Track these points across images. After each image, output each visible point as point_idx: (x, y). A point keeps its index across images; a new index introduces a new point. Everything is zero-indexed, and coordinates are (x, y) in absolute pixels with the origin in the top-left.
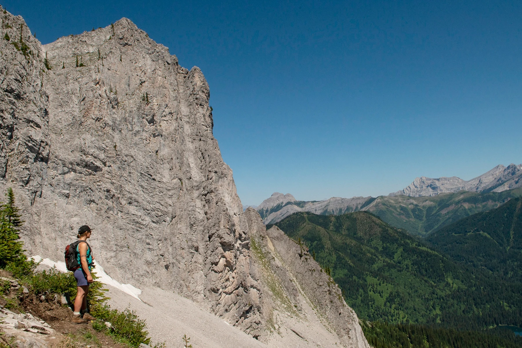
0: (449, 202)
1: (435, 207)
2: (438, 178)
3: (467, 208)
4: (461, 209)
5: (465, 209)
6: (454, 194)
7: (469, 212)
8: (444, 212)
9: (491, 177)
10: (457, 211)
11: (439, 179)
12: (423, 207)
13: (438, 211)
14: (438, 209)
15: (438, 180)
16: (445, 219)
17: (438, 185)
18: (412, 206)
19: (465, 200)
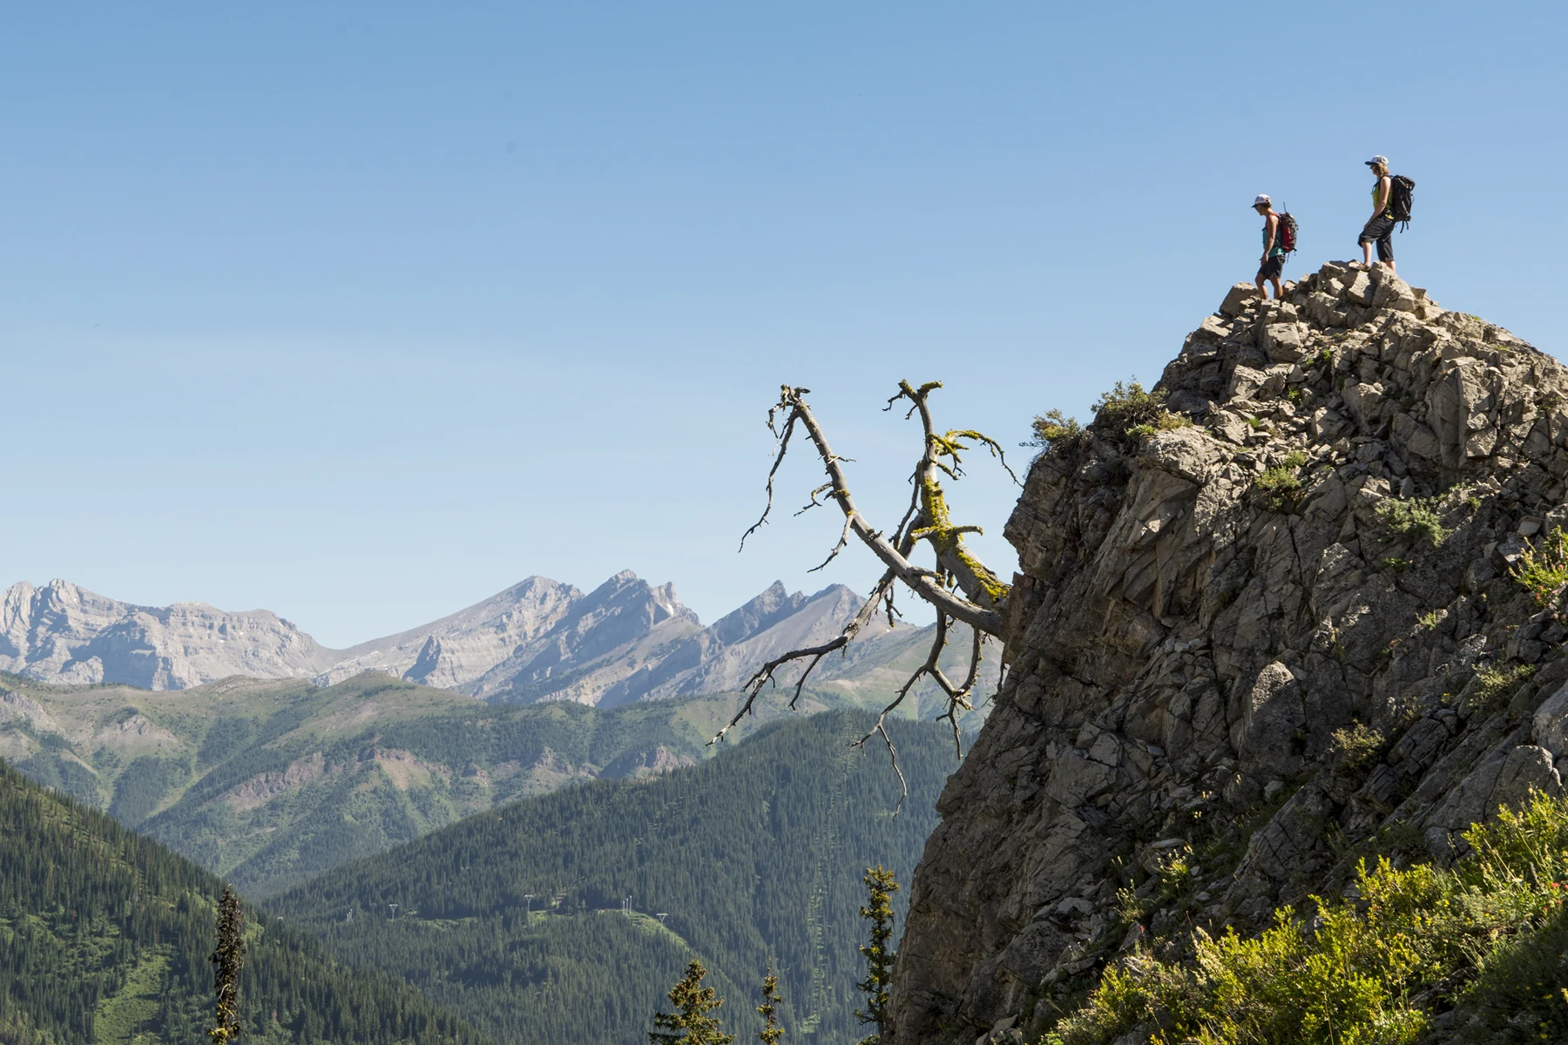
0: (283, 740)
1: (182, 764)
2: (162, 605)
3: (401, 784)
4: (363, 788)
5: (392, 795)
6: (312, 691)
7: (412, 812)
8: (244, 801)
9: (489, 638)
10: (338, 796)
11: (169, 610)
12: (101, 756)
13: (200, 794)
14: (196, 778)
15: (163, 616)
16: (252, 850)
17: (160, 650)
18: (25, 740)
19: (395, 738)
